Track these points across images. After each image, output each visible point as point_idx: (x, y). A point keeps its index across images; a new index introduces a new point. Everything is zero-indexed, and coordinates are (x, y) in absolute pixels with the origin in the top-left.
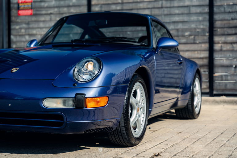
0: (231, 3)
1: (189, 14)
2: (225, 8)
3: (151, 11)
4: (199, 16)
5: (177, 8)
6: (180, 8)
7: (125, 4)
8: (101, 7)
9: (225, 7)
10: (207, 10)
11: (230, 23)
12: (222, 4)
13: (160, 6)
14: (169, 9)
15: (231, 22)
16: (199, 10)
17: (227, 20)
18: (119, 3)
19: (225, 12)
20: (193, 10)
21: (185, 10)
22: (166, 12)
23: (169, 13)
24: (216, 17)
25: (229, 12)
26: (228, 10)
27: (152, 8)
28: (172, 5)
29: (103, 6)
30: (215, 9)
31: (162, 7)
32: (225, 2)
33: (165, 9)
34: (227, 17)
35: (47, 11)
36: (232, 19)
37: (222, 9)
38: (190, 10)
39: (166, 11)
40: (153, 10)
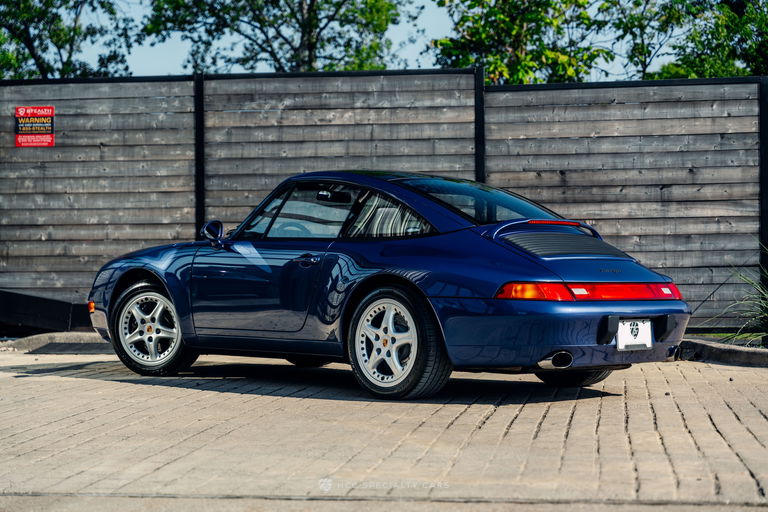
0: (522, 137)
1: (432, 156)
2: (508, 146)
3: (348, 148)
4: (455, 162)
5: (405, 143)
6: (412, 143)
7: (285, 129)
8: (229, 134)
9: (510, 143)
10: (470, 148)
11: (520, 179)
12: (504, 137)
13: (368, 136)
14: (387, 144)
15: (522, 175)
16: (453, 148)
17: (514, 172)
18: (273, 126)
19: (509, 155)
20: (441, 148)
21: (424, 148)
22: (380, 151)
23: (387, 153)
24: (491, 164)
25: (518, 155)
26: (515, 150)
27: (348, 141)
28: (394, 137)
29: (233, 131)
30: (489, 148)
31: (372, 140)
32: (510, 133)
33: (380, 144)
34: (514, 164)
35: (93, 138)
36: (524, 170)
37: (504, 149)
38: (434, 148)
39: (381, 149)
40: (351, 144)
